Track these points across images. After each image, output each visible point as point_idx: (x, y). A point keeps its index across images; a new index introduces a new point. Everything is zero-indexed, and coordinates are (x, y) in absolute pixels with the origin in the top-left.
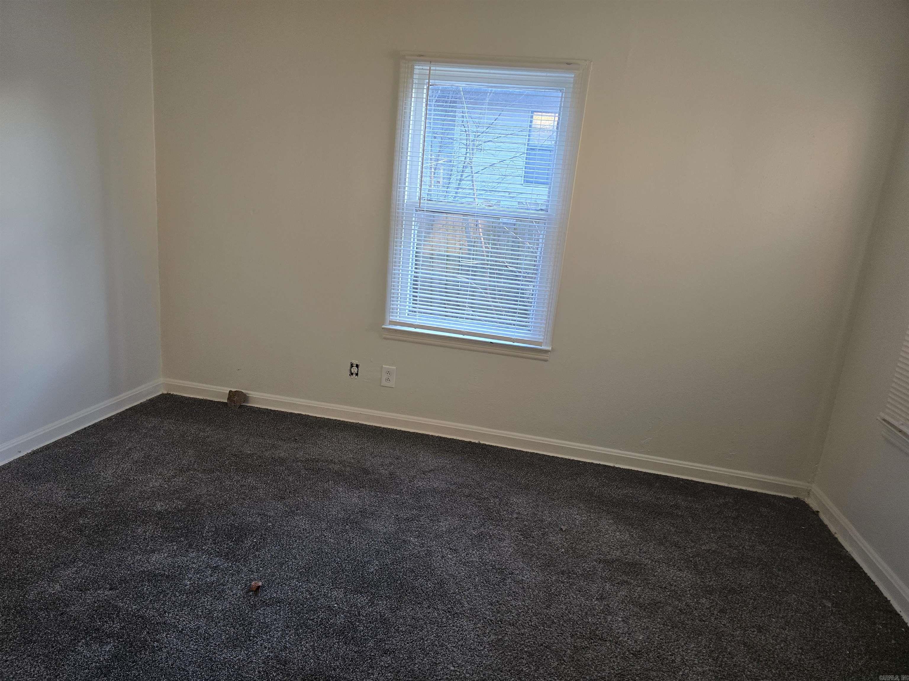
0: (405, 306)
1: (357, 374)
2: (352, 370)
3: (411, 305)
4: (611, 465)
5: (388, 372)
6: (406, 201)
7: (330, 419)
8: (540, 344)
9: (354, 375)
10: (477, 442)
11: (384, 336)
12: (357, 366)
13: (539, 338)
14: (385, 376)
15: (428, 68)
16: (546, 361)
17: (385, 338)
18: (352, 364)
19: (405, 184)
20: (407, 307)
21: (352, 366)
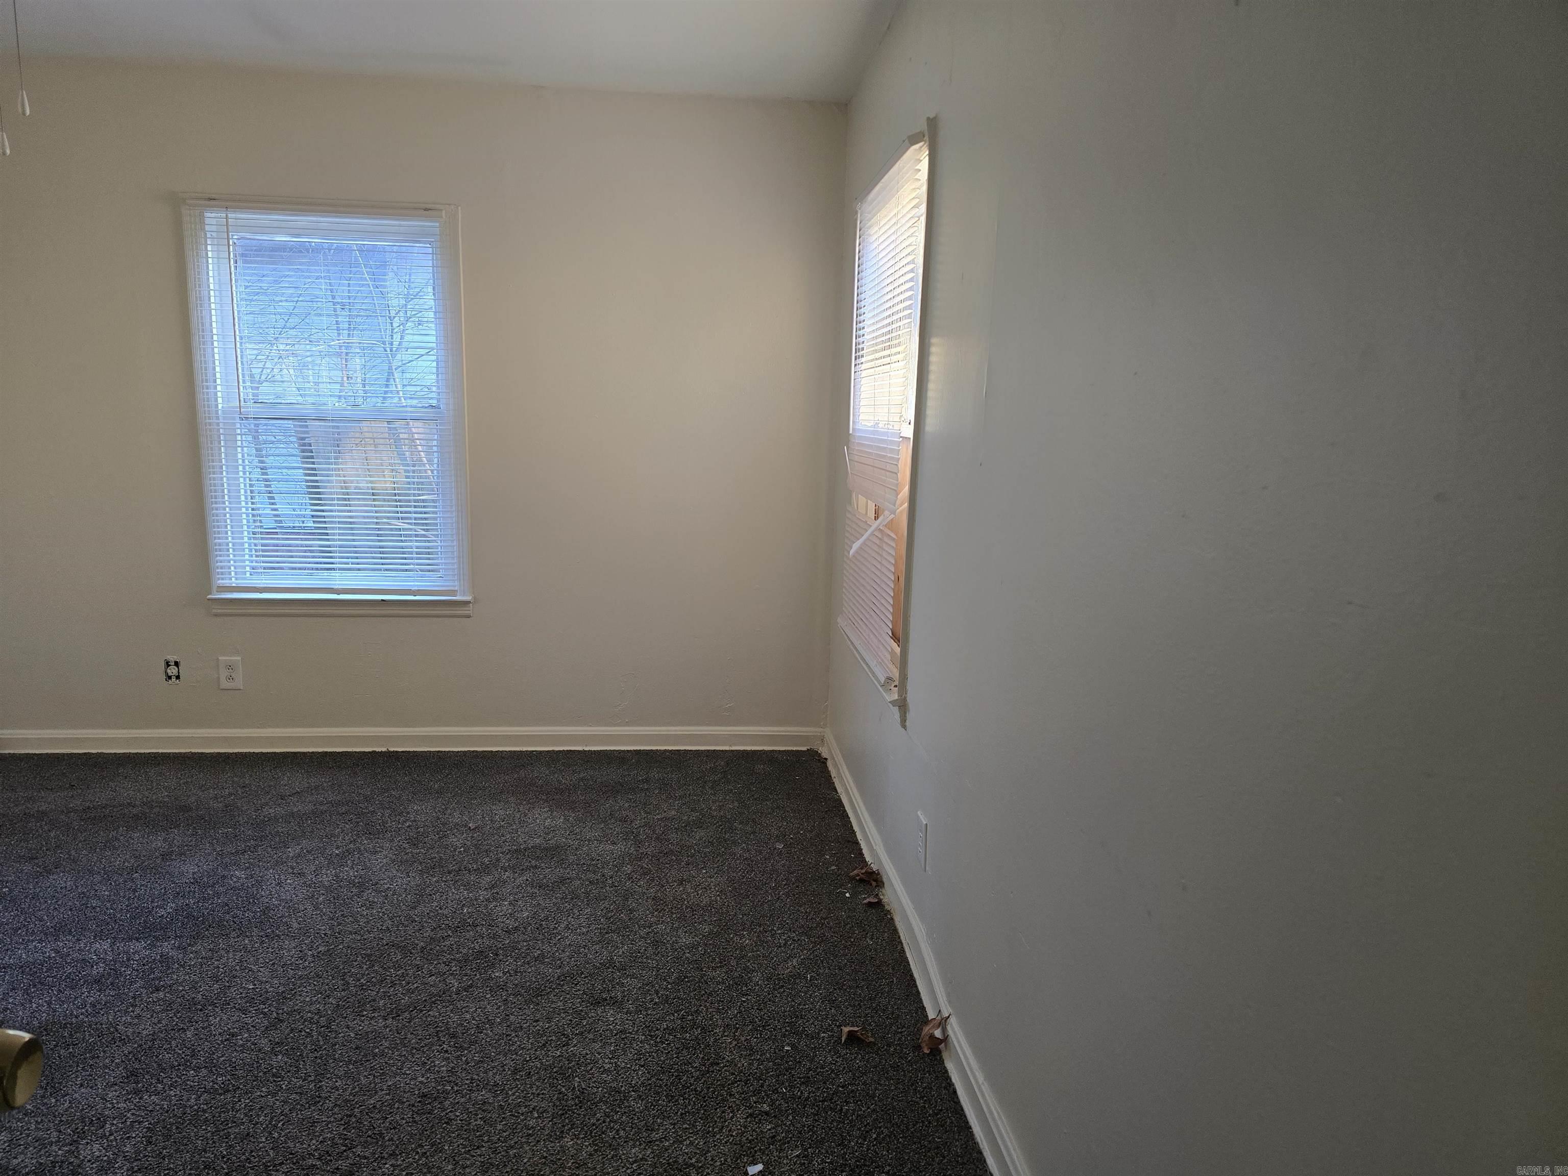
0: (244, 561)
1: (178, 677)
2: (169, 671)
3: (254, 558)
4: (580, 748)
5: (230, 667)
6: (220, 406)
7: (140, 754)
8: (453, 593)
9: (174, 679)
10: (384, 750)
11: (214, 611)
12: (177, 664)
13: (455, 585)
14: (224, 674)
15: (224, 215)
16: (469, 617)
17: (216, 615)
18: (167, 663)
19: (215, 381)
20: (247, 563)
21: (168, 664)
